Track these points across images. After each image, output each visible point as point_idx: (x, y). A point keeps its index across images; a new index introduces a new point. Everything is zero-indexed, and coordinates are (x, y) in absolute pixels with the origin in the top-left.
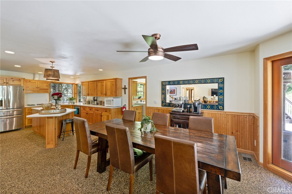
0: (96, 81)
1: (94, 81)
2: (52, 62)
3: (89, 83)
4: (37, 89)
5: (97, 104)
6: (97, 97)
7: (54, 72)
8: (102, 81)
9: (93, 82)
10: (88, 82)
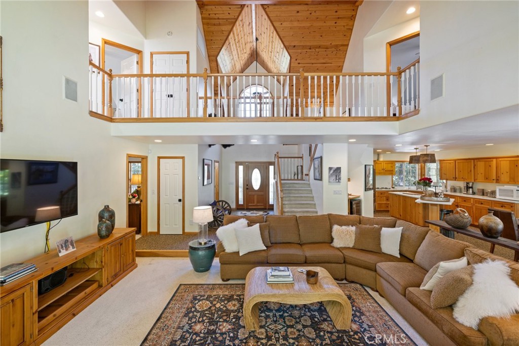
0: (474, 159)
1: (469, 159)
2: (427, 146)
3: (457, 161)
4: (382, 171)
5: (474, 193)
6: (473, 183)
7: (431, 157)
8: (488, 160)
9: (465, 161)
10: (455, 161)
